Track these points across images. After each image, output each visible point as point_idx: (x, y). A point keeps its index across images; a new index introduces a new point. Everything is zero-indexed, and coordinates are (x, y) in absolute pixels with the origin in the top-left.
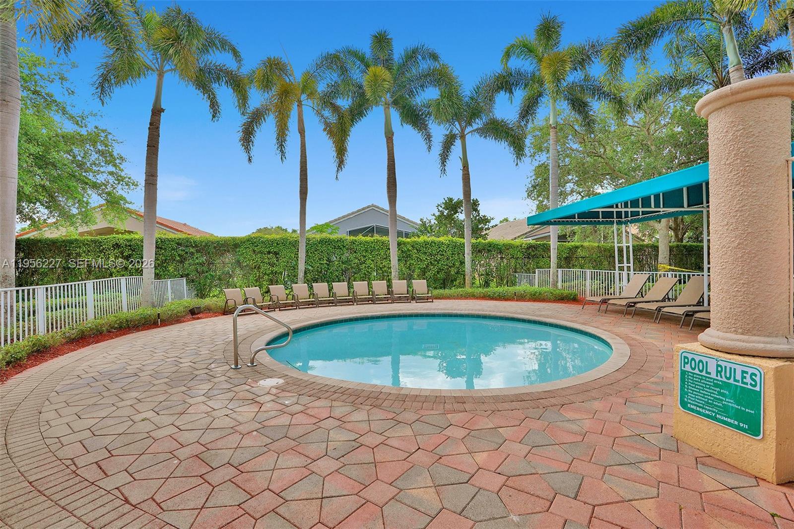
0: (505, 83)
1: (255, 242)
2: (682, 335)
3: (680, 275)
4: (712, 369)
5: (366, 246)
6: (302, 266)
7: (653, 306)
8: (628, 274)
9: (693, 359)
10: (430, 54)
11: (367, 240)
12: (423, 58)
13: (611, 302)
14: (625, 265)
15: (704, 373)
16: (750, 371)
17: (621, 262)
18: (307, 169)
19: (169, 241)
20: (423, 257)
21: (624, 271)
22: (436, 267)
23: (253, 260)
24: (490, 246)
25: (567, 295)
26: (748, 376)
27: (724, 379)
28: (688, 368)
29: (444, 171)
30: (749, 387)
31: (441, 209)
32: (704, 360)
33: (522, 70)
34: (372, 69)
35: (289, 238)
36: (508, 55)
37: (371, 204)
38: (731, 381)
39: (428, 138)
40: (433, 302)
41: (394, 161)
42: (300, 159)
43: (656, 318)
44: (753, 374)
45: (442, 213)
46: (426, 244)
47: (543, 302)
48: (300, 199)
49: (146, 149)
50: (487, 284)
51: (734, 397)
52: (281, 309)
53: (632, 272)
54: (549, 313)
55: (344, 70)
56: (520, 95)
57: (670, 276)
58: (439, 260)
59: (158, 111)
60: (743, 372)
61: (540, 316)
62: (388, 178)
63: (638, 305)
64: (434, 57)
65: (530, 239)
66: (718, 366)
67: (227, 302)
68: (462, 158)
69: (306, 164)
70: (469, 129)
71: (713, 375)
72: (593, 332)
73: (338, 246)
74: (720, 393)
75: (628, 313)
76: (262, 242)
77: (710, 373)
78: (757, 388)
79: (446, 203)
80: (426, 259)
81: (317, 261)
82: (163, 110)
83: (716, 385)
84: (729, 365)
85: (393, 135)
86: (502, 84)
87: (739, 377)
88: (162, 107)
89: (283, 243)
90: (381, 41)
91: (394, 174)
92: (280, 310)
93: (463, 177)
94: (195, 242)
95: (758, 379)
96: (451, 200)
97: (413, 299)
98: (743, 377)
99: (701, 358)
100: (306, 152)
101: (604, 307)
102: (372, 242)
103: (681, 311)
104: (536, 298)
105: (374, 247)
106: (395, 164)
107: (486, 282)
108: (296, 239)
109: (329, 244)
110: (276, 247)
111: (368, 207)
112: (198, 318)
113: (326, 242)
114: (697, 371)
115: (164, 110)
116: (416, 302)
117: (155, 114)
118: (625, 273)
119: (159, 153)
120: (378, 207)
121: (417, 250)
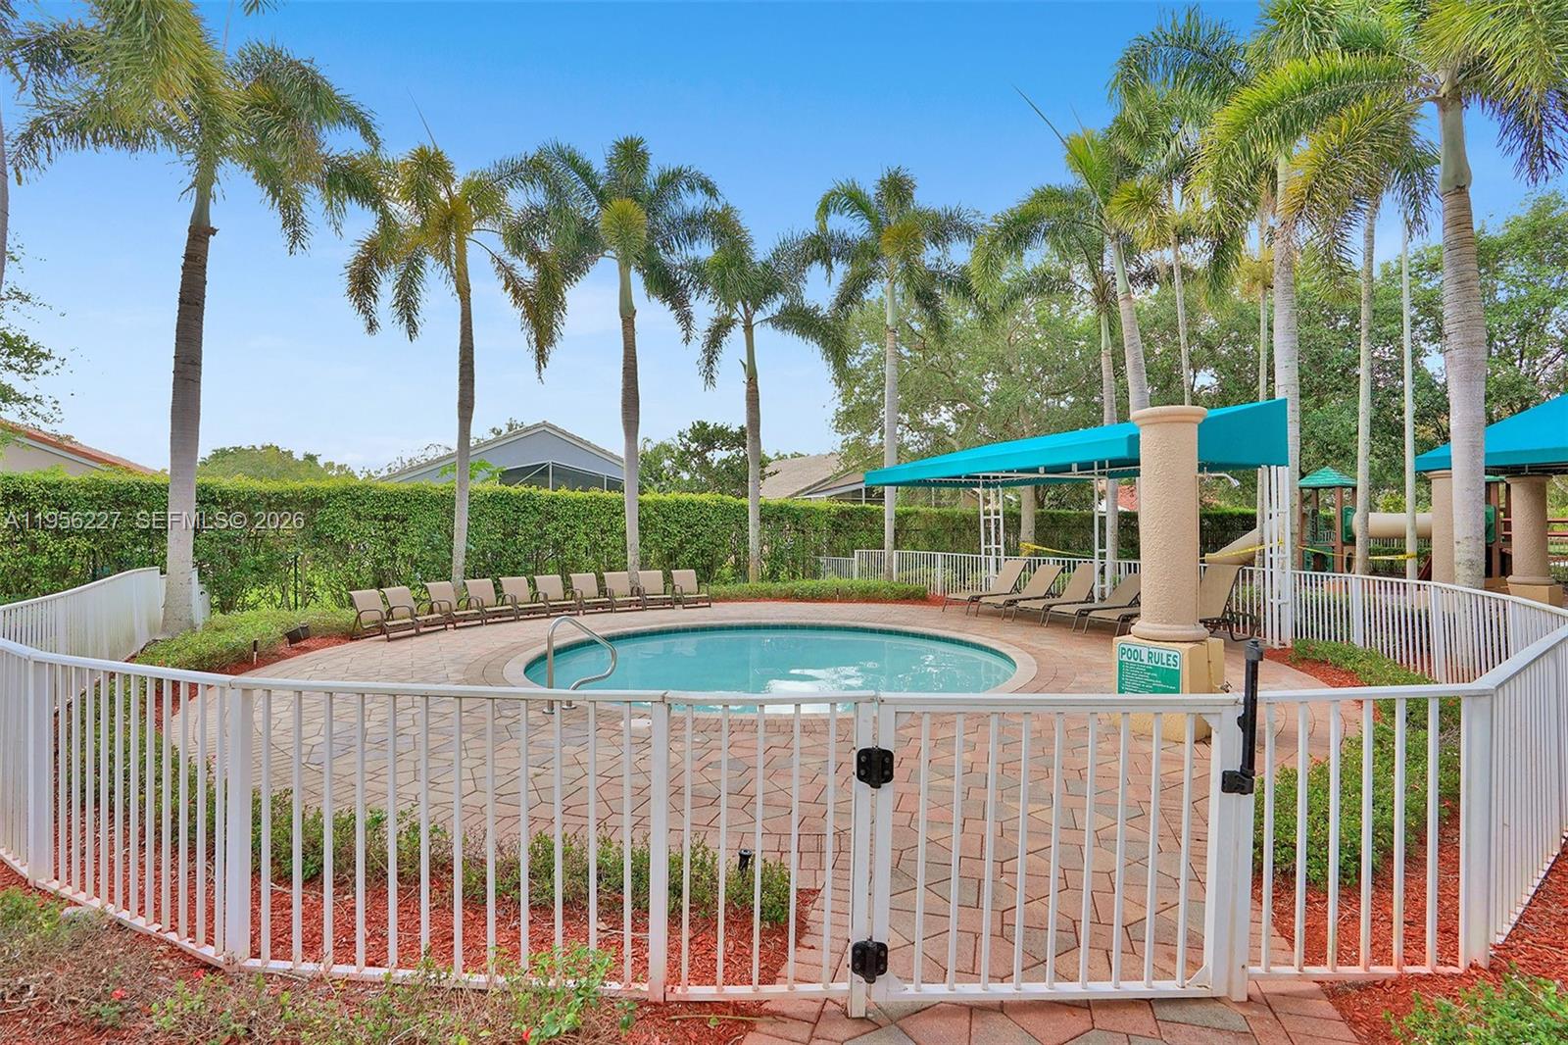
0: (820, 249)
1: (358, 497)
2: (1078, 639)
3: (1064, 562)
4: (1145, 656)
5: (576, 509)
6: (460, 544)
7: (1040, 605)
8: (997, 559)
9: (1129, 649)
10: (702, 182)
11: (578, 496)
12: (692, 188)
13: (983, 600)
14: (993, 546)
15: (1138, 661)
16: (1173, 654)
17: (988, 541)
18: (473, 362)
19: (160, 489)
20: (674, 528)
21: (991, 554)
22: (695, 546)
23: (354, 532)
24: (781, 512)
25: (913, 592)
26: (1171, 658)
27: (1154, 664)
28: (1125, 658)
29: (710, 378)
30: (1172, 667)
31: (685, 440)
32: (1138, 649)
33: (849, 236)
34: (616, 203)
35: (430, 490)
36: (825, 208)
37: (541, 422)
38: (1159, 665)
39: (686, 319)
40: (710, 606)
41: (635, 361)
42: (459, 342)
43: (1044, 621)
44: (1175, 656)
45: (688, 448)
46: (679, 507)
47: (882, 602)
48: (459, 417)
49: (178, 309)
50: (773, 575)
51: (1161, 678)
52: (457, 625)
53: (1002, 557)
54: (903, 618)
55: (555, 190)
56: (841, 270)
57: (1051, 563)
58: (700, 534)
59: (205, 233)
60: (1169, 655)
61: (893, 622)
62: (623, 390)
63: (1021, 604)
64: (709, 189)
65: (823, 495)
66: (1150, 653)
67: (358, 617)
68: (746, 363)
69: (472, 353)
70: (758, 316)
71: (1146, 662)
72: (978, 642)
73: (525, 507)
74: (1151, 677)
75: (1007, 615)
76: (376, 498)
77: (1142, 660)
78: (1177, 668)
79: (693, 430)
80: (679, 532)
81: (484, 535)
82: (214, 232)
83: (1148, 671)
84: (1158, 651)
85: (634, 314)
86: (818, 252)
87: (1165, 661)
88: (211, 226)
89: (416, 500)
90: (631, 154)
91: (636, 383)
92: (455, 628)
93: (747, 396)
94: (222, 493)
95: (1177, 660)
96: (704, 425)
97: (678, 601)
98: (1169, 660)
99: (1136, 648)
100: (471, 330)
101: (974, 607)
102: (587, 501)
103: (1073, 609)
104: (868, 596)
105: (590, 510)
106: (636, 366)
107: (773, 572)
108: (443, 493)
109: (508, 504)
110: (402, 506)
111: (536, 426)
112: (307, 649)
113: (502, 499)
114: (1132, 660)
115: (216, 230)
116: (684, 608)
117: (199, 238)
118: (992, 559)
119: (204, 317)
120: (554, 428)
121: (664, 517)
